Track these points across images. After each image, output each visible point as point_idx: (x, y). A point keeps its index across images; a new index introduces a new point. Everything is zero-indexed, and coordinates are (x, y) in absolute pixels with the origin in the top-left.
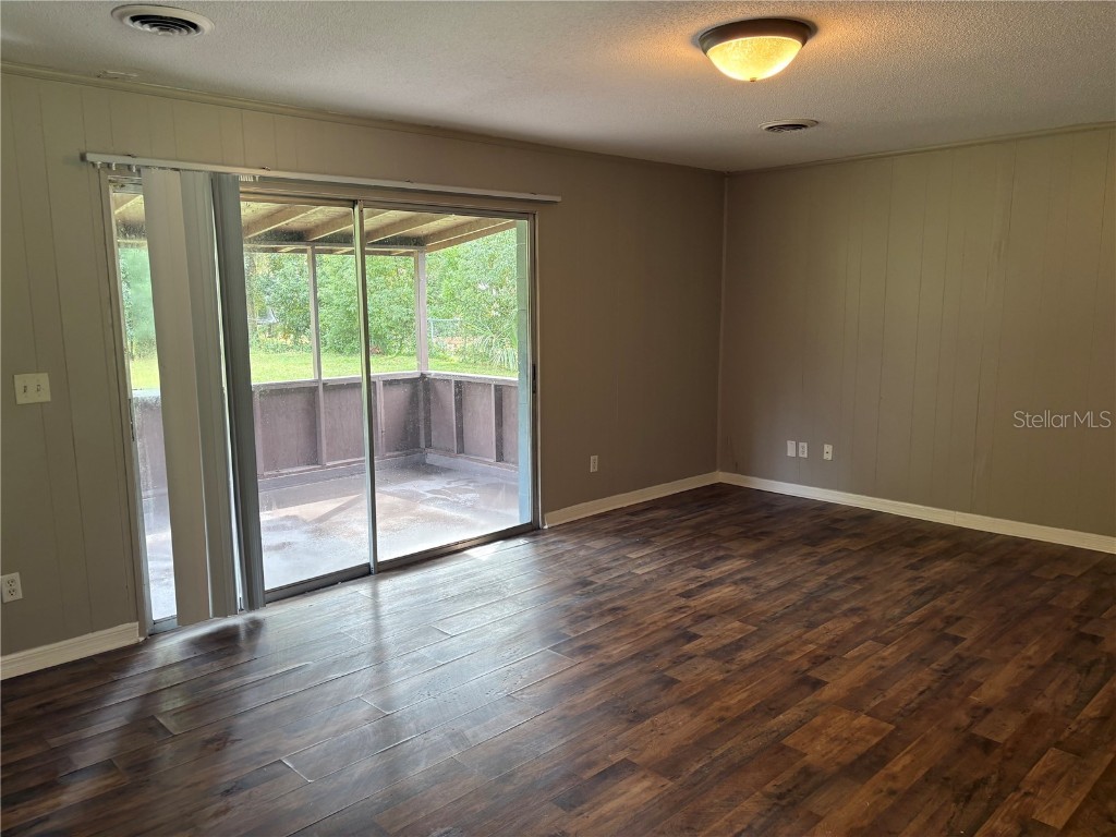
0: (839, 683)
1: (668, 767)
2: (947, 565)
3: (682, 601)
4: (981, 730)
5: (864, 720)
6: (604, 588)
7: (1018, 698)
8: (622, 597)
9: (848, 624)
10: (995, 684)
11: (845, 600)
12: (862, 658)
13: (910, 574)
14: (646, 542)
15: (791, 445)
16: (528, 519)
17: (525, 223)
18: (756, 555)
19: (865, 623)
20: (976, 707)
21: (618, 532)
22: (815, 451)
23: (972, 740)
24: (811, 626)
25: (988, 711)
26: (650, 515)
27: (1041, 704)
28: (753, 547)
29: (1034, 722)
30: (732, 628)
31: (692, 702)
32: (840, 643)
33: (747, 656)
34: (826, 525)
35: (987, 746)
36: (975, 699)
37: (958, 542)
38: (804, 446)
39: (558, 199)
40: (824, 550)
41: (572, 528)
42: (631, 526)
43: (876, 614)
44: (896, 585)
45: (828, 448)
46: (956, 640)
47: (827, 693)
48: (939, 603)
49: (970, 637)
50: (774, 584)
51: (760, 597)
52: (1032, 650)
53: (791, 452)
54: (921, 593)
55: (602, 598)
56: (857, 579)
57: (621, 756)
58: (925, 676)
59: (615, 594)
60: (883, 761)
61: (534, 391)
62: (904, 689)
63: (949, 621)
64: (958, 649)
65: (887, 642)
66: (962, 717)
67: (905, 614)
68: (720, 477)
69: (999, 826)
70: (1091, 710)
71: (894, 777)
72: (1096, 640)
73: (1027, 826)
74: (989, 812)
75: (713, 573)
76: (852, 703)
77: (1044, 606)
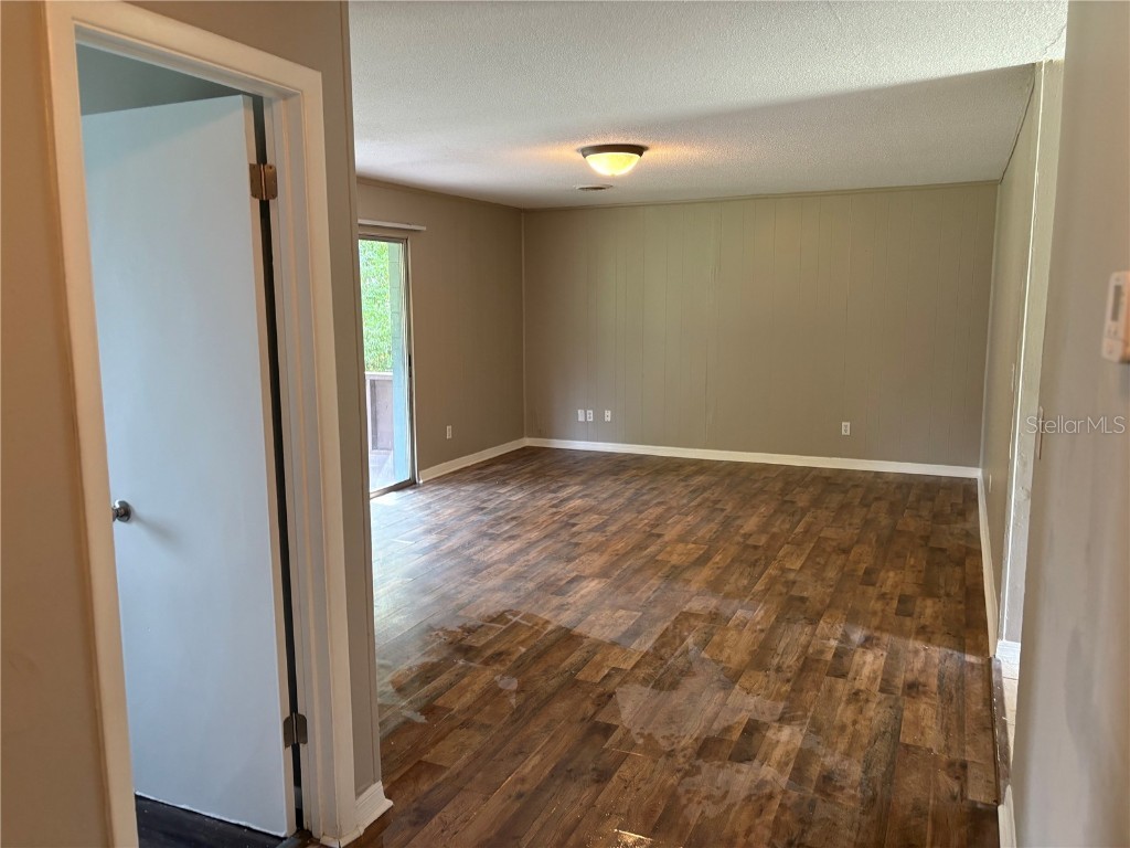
0: (671, 533)
1: (603, 574)
2: (701, 478)
3: (554, 510)
4: (751, 542)
5: (691, 546)
6: (495, 510)
7: (763, 529)
8: (513, 512)
9: (660, 510)
10: (751, 524)
11: (652, 499)
12: (677, 523)
13: (683, 484)
14: (504, 483)
15: (581, 413)
16: (406, 476)
17: (398, 247)
18: (582, 483)
19: (670, 509)
20: (745, 534)
21: (480, 480)
22: (599, 416)
23: (747, 546)
24: (640, 512)
25: (751, 535)
26: (494, 469)
27: (775, 530)
28: (579, 479)
29: (774, 537)
30: (595, 519)
31: (598, 548)
32: (658, 521)
33: (613, 528)
35: (756, 547)
36: (742, 532)
37: (701, 467)
38: (590, 412)
39: (424, 228)
40: (625, 476)
41: (442, 480)
42: (483, 474)
43: (674, 503)
44: (678, 490)
45: (608, 413)
46: (723, 510)
47: (666, 538)
48: (706, 495)
49: (729, 507)
50: (604, 496)
51: (600, 503)
52: (763, 509)
53: (581, 418)
54: (693, 491)
55: (500, 513)
56: (653, 489)
57: (574, 574)
58: (713, 526)
59: (506, 511)
60: (709, 559)
61: (410, 376)
62: (706, 531)
63: (716, 502)
64: (724, 514)
65: (687, 514)
66: (739, 539)
67: (689, 503)
68: (528, 442)
69: (772, 571)
70: (799, 529)
71: (717, 563)
72: (793, 502)
73: (784, 570)
74: (766, 567)
75: (563, 494)
76: (682, 539)
77: (762, 491)
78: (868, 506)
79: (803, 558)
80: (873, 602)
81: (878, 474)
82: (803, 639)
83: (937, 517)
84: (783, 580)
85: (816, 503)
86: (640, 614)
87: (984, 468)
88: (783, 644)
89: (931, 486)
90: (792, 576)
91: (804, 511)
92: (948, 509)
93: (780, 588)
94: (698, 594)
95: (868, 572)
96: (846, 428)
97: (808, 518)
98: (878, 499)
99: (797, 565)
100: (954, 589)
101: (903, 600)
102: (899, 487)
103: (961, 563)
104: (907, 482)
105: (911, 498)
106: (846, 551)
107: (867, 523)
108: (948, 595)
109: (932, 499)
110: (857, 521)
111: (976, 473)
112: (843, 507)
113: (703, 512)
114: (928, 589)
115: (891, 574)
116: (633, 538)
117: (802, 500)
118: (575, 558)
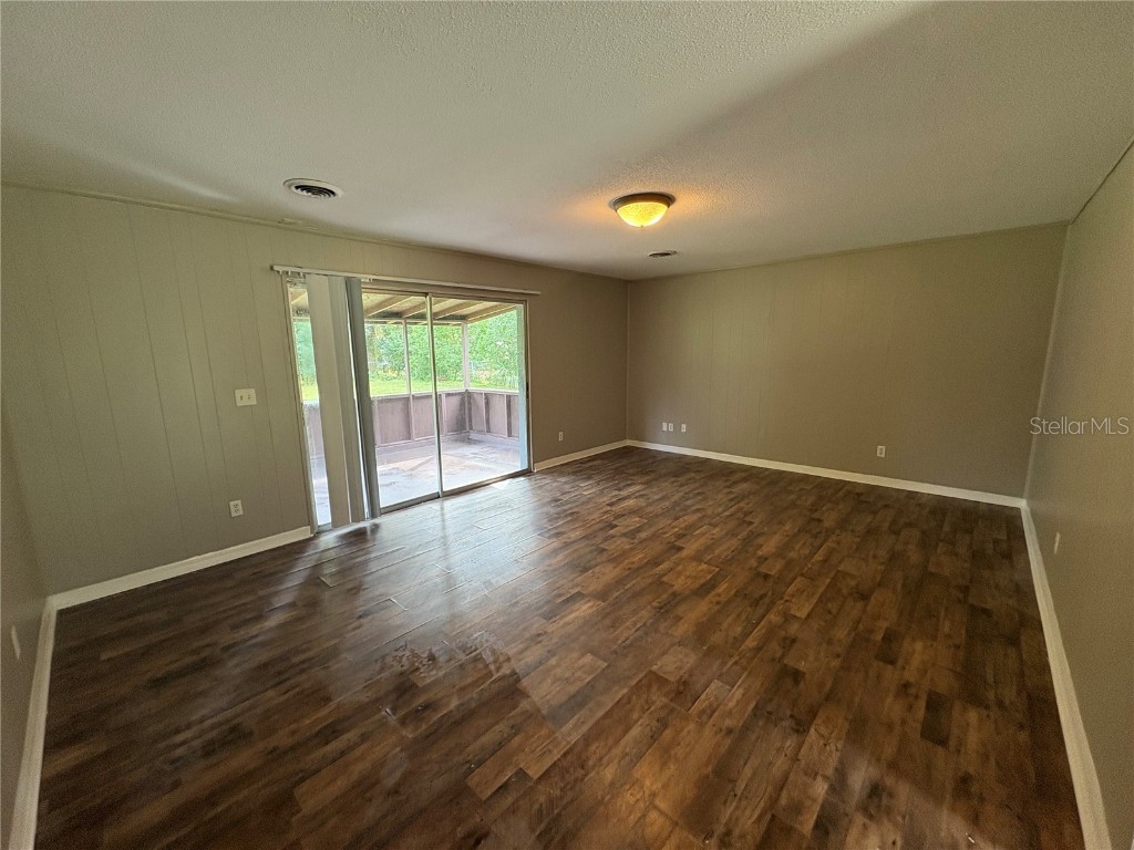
0: (691, 548)
1: (602, 595)
2: (745, 486)
3: (609, 508)
4: (763, 569)
5: (704, 566)
6: (567, 502)
7: (781, 552)
8: (576, 507)
9: (695, 517)
10: (770, 546)
11: (693, 505)
12: (703, 534)
13: (727, 490)
14: (589, 478)
15: (665, 425)
16: (525, 467)
17: (521, 306)
18: (647, 483)
19: (704, 516)
20: (759, 558)
21: (574, 473)
22: (677, 428)
23: (758, 574)
24: (676, 519)
25: (766, 559)
26: (590, 464)
27: (793, 555)
28: (645, 478)
29: (789, 563)
30: (635, 521)
31: (617, 558)
32: (691, 528)
33: (643, 535)
34: (683, 466)
35: (766, 577)
36: (760, 553)
37: (751, 473)
38: (671, 425)
40: (682, 479)
41: (549, 471)
42: (580, 469)
43: (709, 512)
44: (720, 496)
45: (684, 426)
46: (750, 523)
47: (684, 553)
48: (741, 504)
49: (757, 522)
50: (656, 497)
51: (649, 505)
52: (787, 527)
53: (665, 429)
54: (732, 500)
55: (565, 508)
56: (698, 494)
57: (576, 590)
58: (734, 543)
59: (573, 505)
60: (714, 587)
61: (527, 397)
63: (746, 514)
64: (750, 528)
65: (715, 526)
66: (753, 563)
67: (725, 511)
68: (629, 443)
69: (773, 617)
70: (818, 557)
71: (719, 595)
72: (820, 521)
73: (788, 617)
74: (768, 611)
75: (624, 493)
76: (697, 558)
77: (793, 505)
78: (897, 533)
79: (814, 600)
80: (889, 700)
81: (912, 495)
82: (780, 764)
83: (977, 556)
84: (783, 633)
85: (843, 524)
86: (606, 664)
88: (748, 772)
89: (969, 515)
90: (794, 628)
91: (829, 532)
92: (989, 548)
93: (775, 648)
94: (680, 644)
95: (889, 637)
96: (881, 451)
97: (830, 544)
98: (909, 525)
99: (803, 614)
100: (1010, 694)
101: (935, 704)
102: (933, 512)
103: (1013, 641)
104: (942, 506)
105: (946, 528)
106: (864, 597)
107: (894, 557)
108: (1000, 704)
109: (970, 532)
110: (883, 553)
111: (1021, 504)
112: (871, 532)
113: (732, 524)
114: (972, 689)
115: (919, 646)
116: (657, 547)
117: (830, 520)
118: (590, 568)
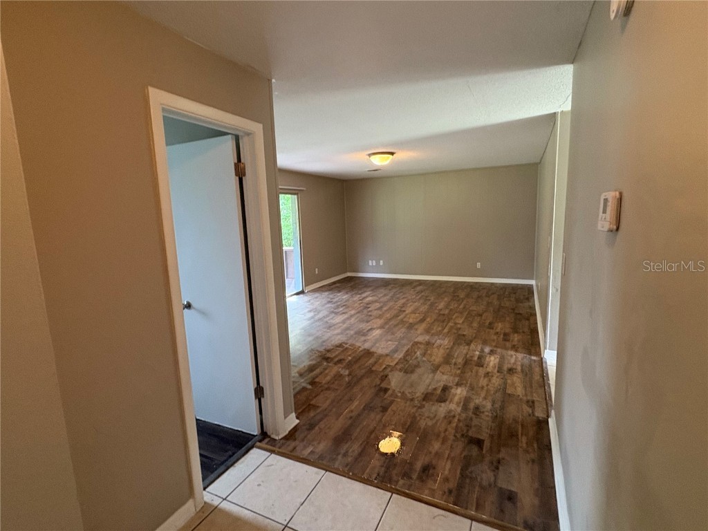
0: (409, 310)
1: (381, 327)
2: (421, 287)
3: (361, 302)
4: (442, 312)
5: (417, 315)
6: (336, 302)
7: (446, 307)
8: (344, 303)
9: (404, 300)
10: (441, 305)
11: (401, 296)
12: (411, 305)
13: (413, 290)
14: (339, 291)
15: (370, 262)
16: (301, 289)
17: (296, 196)
18: (372, 290)
19: (408, 300)
21: (330, 290)
22: (378, 263)
24: (396, 302)
25: (442, 310)
26: (335, 286)
27: (451, 307)
28: (370, 289)
29: (451, 310)
30: (378, 305)
31: (380, 317)
32: (404, 305)
33: (385, 309)
34: (386, 283)
35: (444, 315)
36: (438, 308)
37: (420, 283)
38: (374, 262)
39: (304, 189)
40: (390, 287)
41: (315, 291)
42: (331, 288)
43: (410, 298)
44: (411, 292)
45: (381, 262)
46: (430, 300)
47: (407, 312)
48: (423, 294)
49: (432, 299)
50: (381, 295)
51: (380, 298)
52: (446, 299)
53: (370, 264)
54: (417, 293)
55: (339, 303)
56: (401, 292)
57: (370, 327)
58: (426, 307)
60: (425, 320)
61: (301, 248)
62: (424, 308)
63: (427, 297)
65: (415, 302)
66: (437, 311)
67: (416, 297)
68: (349, 274)
69: (450, 324)
70: (461, 307)
71: (428, 321)
72: (458, 296)
73: (456, 324)
74: (448, 322)
75: (364, 295)
76: (414, 312)
77: (445, 292)
78: (489, 297)
79: (463, 319)
80: (493, 336)
81: (492, 284)
82: (465, 351)
83: (518, 301)
84: (455, 327)
85: (468, 296)
86: (398, 343)
87: (536, 279)
88: (456, 354)
89: (515, 288)
90: (459, 326)
91: (463, 300)
92: (522, 297)
93: (455, 331)
94: (421, 334)
95: (490, 324)
96: (479, 265)
97: (464, 302)
98: (493, 294)
99: (461, 322)
100: (526, 330)
101: (505, 334)
102: (501, 289)
103: (528, 319)
104: (505, 286)
105: (507, 293)
106: (481, 315)
107: (489, 304)
108: (524, 332)
109: (515, 293)
110: (485, 303)
111: (533, 282)
112: (479, 297)
113: (421, 301)
114: (515, 330)
115: (500, 324)
116: (394, 312)
117: (462, 295)
118: (369, 321)
